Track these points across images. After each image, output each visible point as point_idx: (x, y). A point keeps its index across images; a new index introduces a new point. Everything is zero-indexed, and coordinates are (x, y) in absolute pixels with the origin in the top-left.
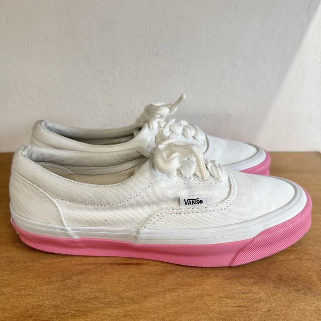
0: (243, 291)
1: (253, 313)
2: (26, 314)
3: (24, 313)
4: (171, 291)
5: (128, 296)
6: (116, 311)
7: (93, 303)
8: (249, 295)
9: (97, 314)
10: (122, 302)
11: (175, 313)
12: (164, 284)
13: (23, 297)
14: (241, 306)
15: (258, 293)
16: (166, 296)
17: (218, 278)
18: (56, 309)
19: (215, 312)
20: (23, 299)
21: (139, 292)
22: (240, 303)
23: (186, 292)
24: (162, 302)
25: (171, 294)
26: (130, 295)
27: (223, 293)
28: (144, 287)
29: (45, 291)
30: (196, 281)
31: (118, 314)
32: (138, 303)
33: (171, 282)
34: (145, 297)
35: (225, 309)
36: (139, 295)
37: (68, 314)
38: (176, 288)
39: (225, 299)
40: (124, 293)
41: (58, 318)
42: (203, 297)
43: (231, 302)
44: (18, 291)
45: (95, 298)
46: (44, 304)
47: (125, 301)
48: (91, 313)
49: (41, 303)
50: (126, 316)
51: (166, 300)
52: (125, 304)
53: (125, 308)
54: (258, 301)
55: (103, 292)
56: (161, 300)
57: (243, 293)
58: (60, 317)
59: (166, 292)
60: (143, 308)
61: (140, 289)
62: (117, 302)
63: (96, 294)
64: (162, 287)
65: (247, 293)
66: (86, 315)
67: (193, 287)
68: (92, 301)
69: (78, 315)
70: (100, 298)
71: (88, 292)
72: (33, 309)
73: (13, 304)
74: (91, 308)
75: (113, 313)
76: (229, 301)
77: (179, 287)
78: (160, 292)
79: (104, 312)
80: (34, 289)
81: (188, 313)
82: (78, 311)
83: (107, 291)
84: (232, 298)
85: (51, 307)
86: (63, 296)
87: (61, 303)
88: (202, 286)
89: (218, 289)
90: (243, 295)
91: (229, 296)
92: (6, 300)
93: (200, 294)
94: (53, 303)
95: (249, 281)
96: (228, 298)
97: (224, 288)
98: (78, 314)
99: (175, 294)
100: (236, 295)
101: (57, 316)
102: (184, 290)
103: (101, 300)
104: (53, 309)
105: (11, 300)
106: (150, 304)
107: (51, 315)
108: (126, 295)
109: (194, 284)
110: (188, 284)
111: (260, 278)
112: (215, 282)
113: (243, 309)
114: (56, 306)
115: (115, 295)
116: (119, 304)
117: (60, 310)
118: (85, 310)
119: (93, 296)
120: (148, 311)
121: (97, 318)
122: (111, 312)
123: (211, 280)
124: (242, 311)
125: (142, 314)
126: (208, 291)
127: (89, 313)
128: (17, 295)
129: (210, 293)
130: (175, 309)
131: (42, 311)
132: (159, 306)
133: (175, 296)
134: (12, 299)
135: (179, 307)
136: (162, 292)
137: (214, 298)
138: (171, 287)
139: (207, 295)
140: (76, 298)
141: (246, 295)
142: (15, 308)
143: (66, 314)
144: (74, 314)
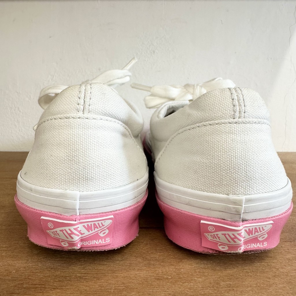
2: (7, 277)
6: (142, 274)
10: (150, 264)
31: (146, 277)
32: (172, 265)
37: (71, 277)
41: (56, 281)
48: (105, 276)
58: (59, 281)
66: (98, 279)
69: (86, 279)
72: (17, 271)
75: (140, 276)
79: (125, 275)
98: (86, 276)
101: (54, 279)
107: (45, 278)
116: (145, 266)
117: (59, 273)
118: (96, 272)
121: (116, 282)
122: (136, 275)
131: (31, 273)
143: (68, 277)
144: (81, 277)
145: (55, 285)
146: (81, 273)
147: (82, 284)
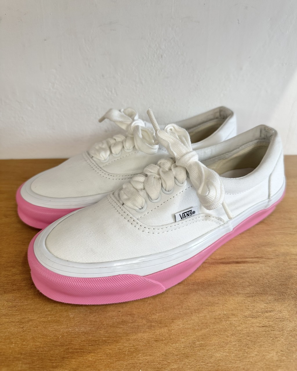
0: (266, 310)
1: (279, 333)
2: (57, 342)
3: (55, 342)
4: (196, 311)
5: (156, 319)
6: (146, 336)
7: (122, 328)
8: (272, 314)
9: (128, 340)
10: (151, 326)
11: (204, 335)
12: (189, 304)
13: (51, 323)
14: (267, 326)
15: (280, 312)
16: (193, 318)
17: (240, 295)
18: (87, 336)
19: (243, 333)
20: (51, 325)
21: (166, 314)
22: (265, 323)
23: (211, 312)
24: (190, 324)
25: (198, 315)
26: (157, 317)
27: (247, 313)
28: (170, 308)
29: (71, 316)
30: (219, 300)
31: (148, 339)
32: (167, 326)
33: (196, 302)
34: (173, 320)
35: (252, 329)
36: (166, 317)
37: (99, 341)
38: (201, 309)
39: (250, 319)
40: (150, 315)
41: (90, 346)
42: (229, 318)
43: (257, 322)
44: (44, 317)
45: (124, 322)
46: (73, 331)
47: (153, 324)
48: (121, 339)
49: (70, 330)
50: (156, 341)
51: (193, 322)
52: (154, 327)
53: (155, 333)
54: (282, 320)
55: (130, 315)
56: (189, 322)
57: (267, 312)
58: (92, 345)
59: (192, 313)
60: (173, 331)
61: (166, 310)
62: (146, 326)
63: (123, 317)
64: (188, 308)
65: (270, 312)
66: (117, 342)
67: (218, 306)
68: (121, 326)
69: (109, 342)
70: (128, 322)
71: (115, 316)
72: (63, 336)
73: (42, 331)
74: (121, 333)
75: (144, 338)
76: (254, 320)
77: (204, 307)
78: (186, 314)
79: (135, 338)
80: (60, 315)
81: (217, 335)
82: (108, 337)
83: (134, 314)
84: (257, 318)
85: (80, 334)
86: (91, 321)
87: (91, 329)
88: (226, 305)
89: (242, 308)
90: (267, 314)
91: (253, 315)
92: (34, 328)
93: (225, 314)
94: (83, 329)
95: (270, 298)
96: (253, 318)
97: (247, 307)
98: (109, 340)
99: (201, 315)
100: (260, 314)
101: (89, 343)
102: (209, 310)
103: (130, 325)
104: (83, 336)
105: (39, 328)
106: (178, 327)
107: (82, 343)
108: (153, 317)
109: (218, 304)
110: (213, 304)
111: (280, 295)
112: (237, 300)
113: (269, 329)
114: (85, 333)
115: (142, 318)
116: (148, 328)
117: (91, 337)
118: (115, 336)
119: (121, 320)
120: (178, 334)
121: (129, 345)
122: (142, 337)
123: (234, 298)
124: (269, 332)
125: (173, 338)
126: (232, 310)
127: (120, 339)
128: (44, 322)
129: (234, 312)
130: (203, 331)
131: (72, 338)
132: (188, 329)
133: (201, 317)
134: (39, 326)
135: (207, 329)
136: (188, 313)
137: (239, 318)
138: (196, 308)
139: (233, 315)
140: (104, 323)
141: (270, 314)
142: (45, 336)
143: (97, 342)
144: (105, 341)
145: (90, 349)
146: (106, 337)
147: (107, 347)
